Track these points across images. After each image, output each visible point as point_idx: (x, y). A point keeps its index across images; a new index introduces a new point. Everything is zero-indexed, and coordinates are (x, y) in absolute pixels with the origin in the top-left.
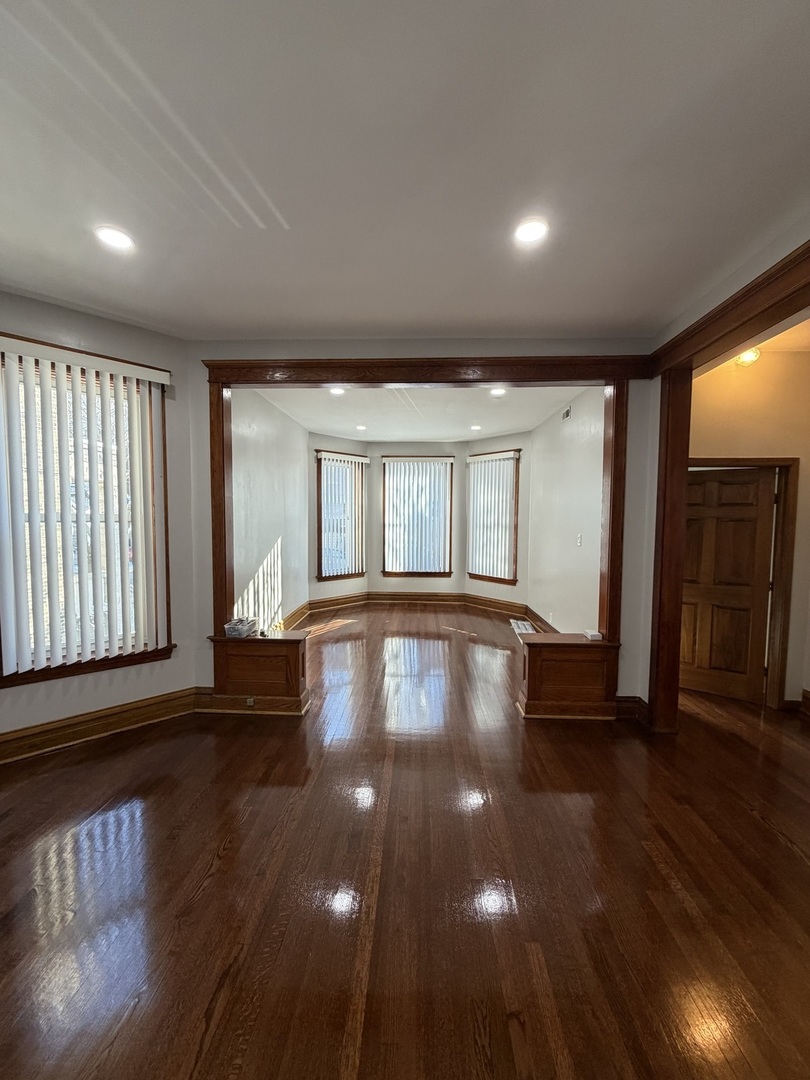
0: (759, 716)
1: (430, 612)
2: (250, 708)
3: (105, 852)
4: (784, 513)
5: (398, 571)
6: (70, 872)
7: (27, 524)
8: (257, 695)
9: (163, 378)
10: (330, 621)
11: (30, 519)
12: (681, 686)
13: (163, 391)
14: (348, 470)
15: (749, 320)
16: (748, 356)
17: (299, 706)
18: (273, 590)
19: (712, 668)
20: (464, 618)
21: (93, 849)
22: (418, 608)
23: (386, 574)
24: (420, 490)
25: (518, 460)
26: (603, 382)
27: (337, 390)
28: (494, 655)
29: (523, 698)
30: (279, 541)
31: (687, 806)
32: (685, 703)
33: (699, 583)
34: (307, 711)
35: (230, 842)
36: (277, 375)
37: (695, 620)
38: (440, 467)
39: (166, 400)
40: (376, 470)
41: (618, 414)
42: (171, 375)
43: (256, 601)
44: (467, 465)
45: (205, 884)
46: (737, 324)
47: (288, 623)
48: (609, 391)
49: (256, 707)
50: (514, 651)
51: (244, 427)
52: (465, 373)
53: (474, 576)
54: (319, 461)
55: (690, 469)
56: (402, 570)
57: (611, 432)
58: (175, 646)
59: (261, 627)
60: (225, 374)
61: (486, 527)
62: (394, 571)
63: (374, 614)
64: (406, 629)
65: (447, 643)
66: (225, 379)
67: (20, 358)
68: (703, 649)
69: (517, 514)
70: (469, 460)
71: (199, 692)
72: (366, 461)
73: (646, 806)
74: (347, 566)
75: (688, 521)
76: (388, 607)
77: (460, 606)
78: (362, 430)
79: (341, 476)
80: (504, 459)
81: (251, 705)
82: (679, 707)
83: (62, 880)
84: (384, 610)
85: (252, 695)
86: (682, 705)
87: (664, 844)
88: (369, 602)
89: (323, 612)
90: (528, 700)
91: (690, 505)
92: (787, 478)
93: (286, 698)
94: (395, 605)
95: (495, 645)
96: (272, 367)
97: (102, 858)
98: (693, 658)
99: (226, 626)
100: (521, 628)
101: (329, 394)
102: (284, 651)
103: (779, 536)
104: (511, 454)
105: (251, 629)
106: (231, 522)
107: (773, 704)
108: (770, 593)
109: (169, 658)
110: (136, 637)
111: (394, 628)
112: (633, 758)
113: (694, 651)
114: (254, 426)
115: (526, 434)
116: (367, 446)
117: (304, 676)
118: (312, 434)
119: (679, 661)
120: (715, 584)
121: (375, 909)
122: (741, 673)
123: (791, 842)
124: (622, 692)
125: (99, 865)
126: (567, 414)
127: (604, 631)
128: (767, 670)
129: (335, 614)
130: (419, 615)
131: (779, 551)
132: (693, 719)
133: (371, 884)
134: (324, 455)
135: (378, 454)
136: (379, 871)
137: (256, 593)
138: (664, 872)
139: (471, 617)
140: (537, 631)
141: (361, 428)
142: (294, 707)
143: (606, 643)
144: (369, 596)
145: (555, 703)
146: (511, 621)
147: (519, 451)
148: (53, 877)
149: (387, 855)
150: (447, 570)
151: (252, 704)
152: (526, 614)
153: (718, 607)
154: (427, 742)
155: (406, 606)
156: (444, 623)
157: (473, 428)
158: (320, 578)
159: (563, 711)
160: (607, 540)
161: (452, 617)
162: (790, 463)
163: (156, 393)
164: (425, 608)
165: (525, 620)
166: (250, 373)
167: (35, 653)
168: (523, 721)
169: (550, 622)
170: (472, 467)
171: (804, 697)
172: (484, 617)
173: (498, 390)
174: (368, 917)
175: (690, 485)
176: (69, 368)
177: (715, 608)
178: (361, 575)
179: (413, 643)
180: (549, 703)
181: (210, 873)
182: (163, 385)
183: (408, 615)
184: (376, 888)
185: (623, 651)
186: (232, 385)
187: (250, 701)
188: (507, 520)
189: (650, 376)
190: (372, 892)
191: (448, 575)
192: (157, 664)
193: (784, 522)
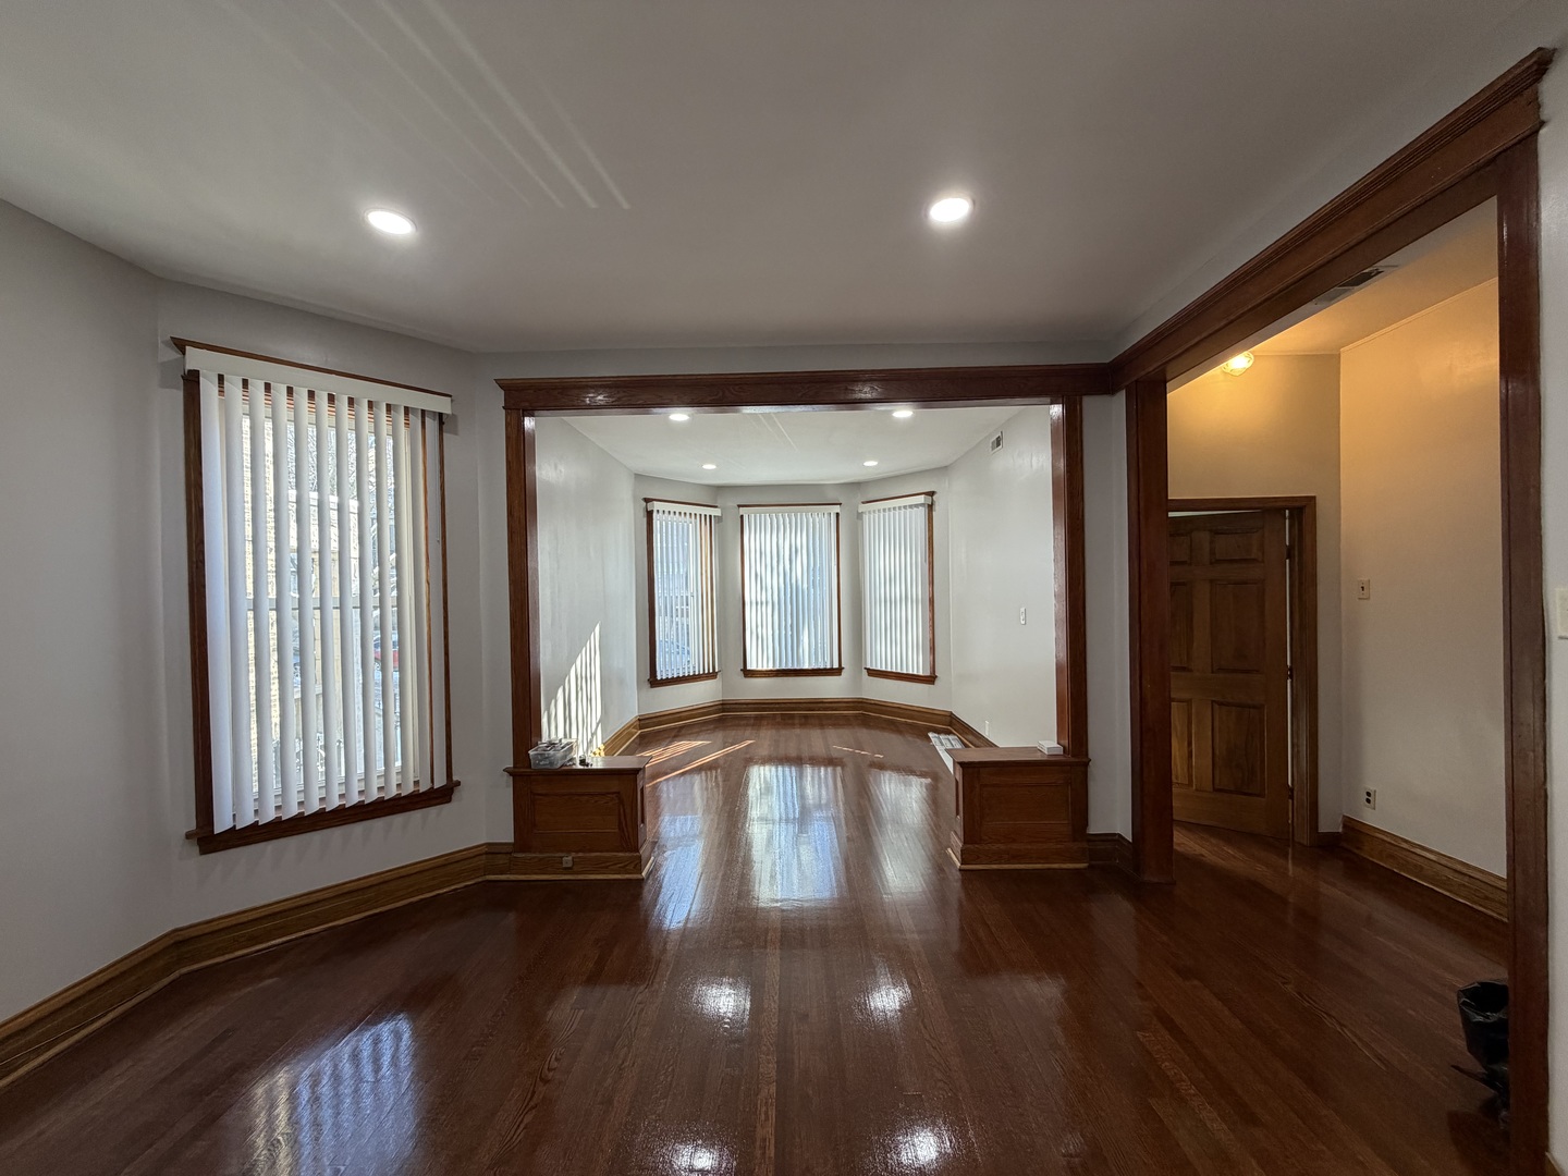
0: (1285, 856)
1: (814, 726)
2: (568, 870)
3: (377, 1081)
4: (1300, 571)
5: (765, 668)
6: (327, 1114)
7: (251, 614)
8: (577, 852)
9: (442, 405)
10: (670, 743)
11: (256, 608)
12: (1175, 817)
13: (441, 423)
14: (692, 526)
15: (1239, 317)
16: (1239, 362)
17: (638, 867)
18: (589, 700)
19: (1215, 790)
20: (864, 734)
21: (358, 1078)
22: (797, 721)
23: (748, 673)
24: (793, 552)
25: (931, 507)
26: (1048, 400)
27: (679, 416)
28: (907, 784)
29: (957, 842)
30: (597, 629)
31: (1196, 982)
32: (1183, 841)
33: (1190, 670)
34: (650, 873)
35: (557, 1059)
36: (600, 398)
37: (1190, 723)
38: (822, 519)
39: (446, 436)
40: (731, 525)
41: (1071, 442)
42: (452, 401)
43: (568, 717)
44: (860, 516)
45: (525, 1121)
46: (1222, 324)
47: (611, 748)
48: (1057, 410)
49: (575, 868)
50: (936, 778)
51: (549, 471)
52: (860, 391)
53: (873, 673)
54: (649, 514)
55: (1171, 514)
56: (771, 667)
57: (1062, 464)
58: (458, 783)
59: (581, 753)
60: (525, 398)
61: (890, 602)
62: (760, 668)
63: (733, 733)
64: (782, 752)
65: (839, 769)
66: (527, 404)
67: (221, 378)
68: (1203, 764)
69: (932, 582)
70: (862, 508)
71: (492, 850)
72: (716, 512)
73: (1140, 985)
74: (693, 665)
75: (1172, 584)
76: (752, 721)
77: (856, 716)
78: (710, 470)
79: (681, 536)
80: (911, 506)
81: (568, 867)
82: (1175, 847)
83: (317, 1125)
84: (747, 725)
85: (569, 852)
86: (1179, 844)
87: (1168, 1037)
88: (726, 716)
89: (659, 731)
90: (965, 843)
91: (1173, 563)
92: (1300, 524)
93: (621, 854)
94: (762, 717)
95: (910, 771)
96: (592, 387)
97: (372, 1090)
98: (1190, 776)
99: (531, 753)
100: (945, 747)
101: (668, 423)
102: (614, 785)
103: (1296, 601)
104: (921, 499)
105: (565, 756)
106: (536, 603)
107: (1303, 837)
108: (1289, 681)
109: (449, 801)
110: (403, 771)
111: (764, 752)
112: (1115, 918)
113: (1190, 766)
114: (562, 468)
115: (942, 471)
116: (717, 491)
117: (643, 821)
118: (639, 477)
119: (1171, 782)
120: (1213, 672)
121: (773, 1141)
122: (1258, 795)
123: (1341, 1025)
124: (1096, 827)
125: (368, 1101)
126: (998, 442)
127: (1066, 742)
128: (1292, 790)
129: (678, 734)
130: (798, 731)
131: (1297, 624)
132: (1195, 863)
133: (764, 1109)
134: (657, 506)
135: (732, 502)
136: (773, 1089)
137: (567, 705)
138: (1170, 1073)
139: (873, 732)
140: (966, 746)
141: (709, 467)
142: (631, 867)
143: (1070, 758)
144: (724, 706)
145: (1002, 847)
146: (930, 735)
147: (931, 494)
148: (304, 1121)
149: (784, 1066)
150: (836, 666)
151: (570, 865)
152: (951, 724)
153: (1221, 704)
154: (826, 909)
155: (779, 720)
156: (836, 741)
157: (867, 464)
158: (654, 682)
159: (1015, 858)
160: (1063, 615)
161: (846, 733)
162: (1303, 504)
163: (431, 424)
164: (806, 722)
165: (949, 733)
166: (560, 396)
167: (260, 798)
168: (958, 875)
169: (986, 734)
170: (866, 517)
171: (1345, 826)
172: (893, 731)
173: (903, 412)
174: (764, 1153)
175: (1171, 535)
176: (290, 391)
177: (1216, 706)
178: (712, 675)
179: (789, 772)
180: (996, 847)
181: (532, 1104)
182: (441, 415)
183: (783, 732)
184: (773, 1113)
185: (1093, 769)
186: (536, 413)
187: (568, 860)
188: (918, 591)
189: (1110, 390)
190: (767, 1119)
191: (837, 671)
192: (433, 811)
193: (1301, 583)
